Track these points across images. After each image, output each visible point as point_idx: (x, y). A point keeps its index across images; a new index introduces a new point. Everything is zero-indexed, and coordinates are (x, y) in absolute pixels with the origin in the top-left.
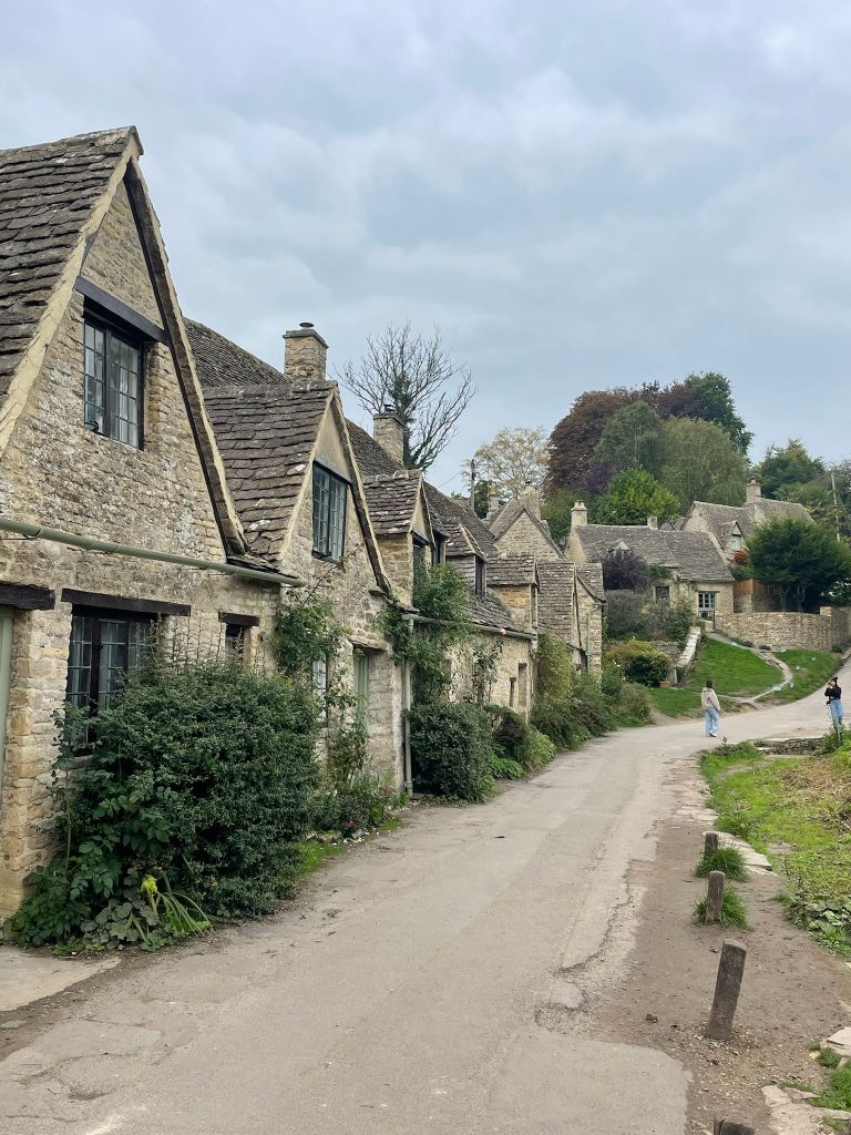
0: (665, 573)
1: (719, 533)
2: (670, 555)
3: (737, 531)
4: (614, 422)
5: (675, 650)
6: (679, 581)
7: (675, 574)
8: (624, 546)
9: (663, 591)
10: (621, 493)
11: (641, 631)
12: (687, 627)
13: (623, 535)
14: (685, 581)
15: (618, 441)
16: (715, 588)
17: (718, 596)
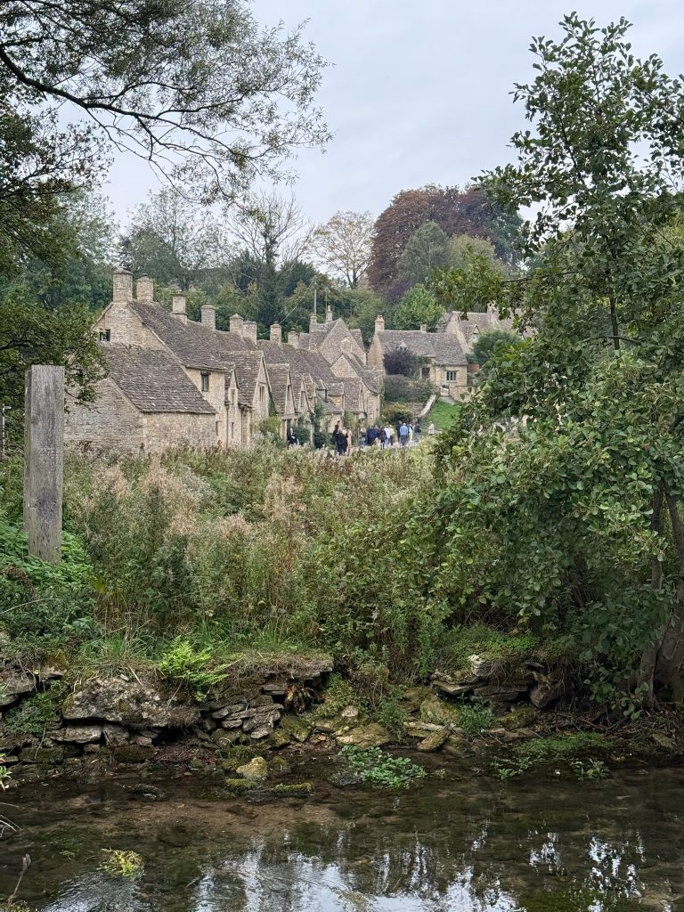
0: (427, 360)
1: (465, 332)
2: (432, 350)
3: (476, 331)
4: (415, 238)
5: (421, 407)
6: (435, 365)
7: (433, 361)
8: (404, 345)
9: (426, 372)
10: (409, 304)
11: (406, 398)
12: (429, 395)
13: (405, 338)
14: (439, 366)
15: (418, 254)
16: (456, 369)
17: (458, 373)
